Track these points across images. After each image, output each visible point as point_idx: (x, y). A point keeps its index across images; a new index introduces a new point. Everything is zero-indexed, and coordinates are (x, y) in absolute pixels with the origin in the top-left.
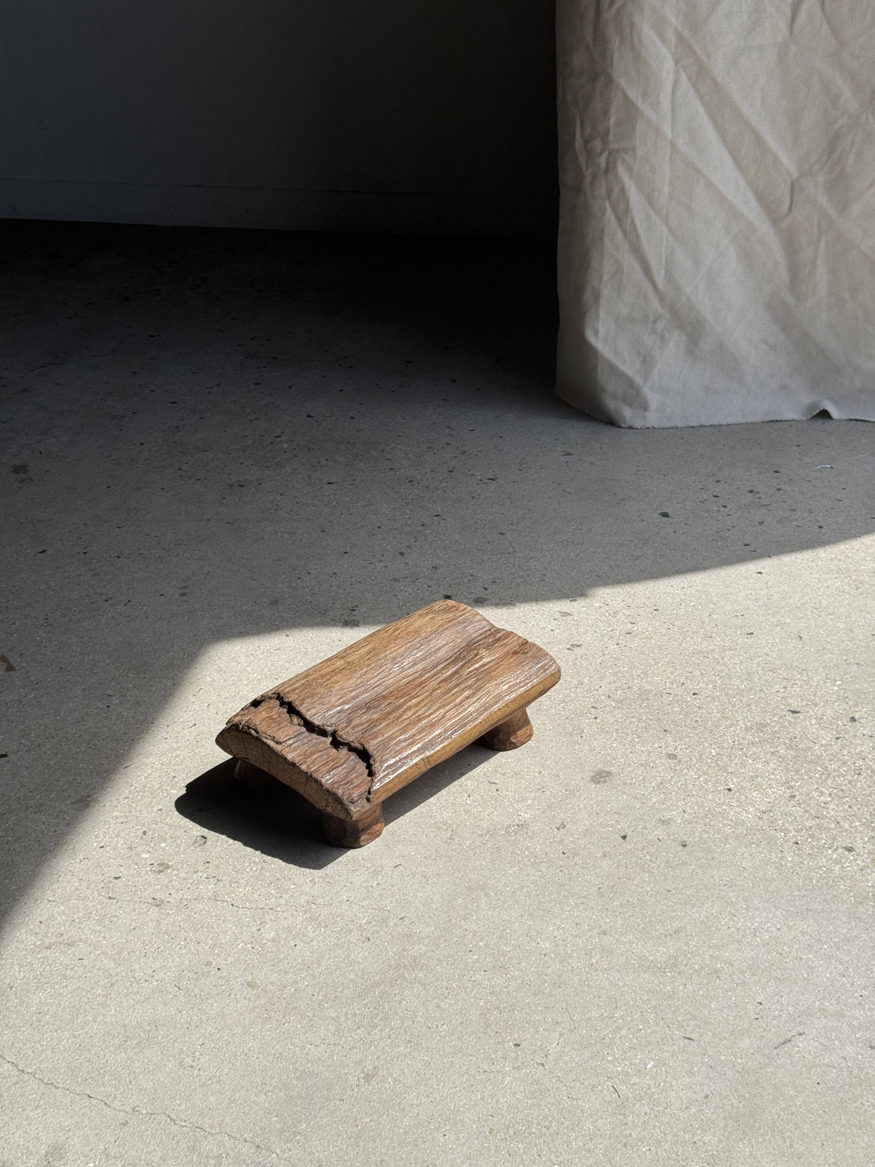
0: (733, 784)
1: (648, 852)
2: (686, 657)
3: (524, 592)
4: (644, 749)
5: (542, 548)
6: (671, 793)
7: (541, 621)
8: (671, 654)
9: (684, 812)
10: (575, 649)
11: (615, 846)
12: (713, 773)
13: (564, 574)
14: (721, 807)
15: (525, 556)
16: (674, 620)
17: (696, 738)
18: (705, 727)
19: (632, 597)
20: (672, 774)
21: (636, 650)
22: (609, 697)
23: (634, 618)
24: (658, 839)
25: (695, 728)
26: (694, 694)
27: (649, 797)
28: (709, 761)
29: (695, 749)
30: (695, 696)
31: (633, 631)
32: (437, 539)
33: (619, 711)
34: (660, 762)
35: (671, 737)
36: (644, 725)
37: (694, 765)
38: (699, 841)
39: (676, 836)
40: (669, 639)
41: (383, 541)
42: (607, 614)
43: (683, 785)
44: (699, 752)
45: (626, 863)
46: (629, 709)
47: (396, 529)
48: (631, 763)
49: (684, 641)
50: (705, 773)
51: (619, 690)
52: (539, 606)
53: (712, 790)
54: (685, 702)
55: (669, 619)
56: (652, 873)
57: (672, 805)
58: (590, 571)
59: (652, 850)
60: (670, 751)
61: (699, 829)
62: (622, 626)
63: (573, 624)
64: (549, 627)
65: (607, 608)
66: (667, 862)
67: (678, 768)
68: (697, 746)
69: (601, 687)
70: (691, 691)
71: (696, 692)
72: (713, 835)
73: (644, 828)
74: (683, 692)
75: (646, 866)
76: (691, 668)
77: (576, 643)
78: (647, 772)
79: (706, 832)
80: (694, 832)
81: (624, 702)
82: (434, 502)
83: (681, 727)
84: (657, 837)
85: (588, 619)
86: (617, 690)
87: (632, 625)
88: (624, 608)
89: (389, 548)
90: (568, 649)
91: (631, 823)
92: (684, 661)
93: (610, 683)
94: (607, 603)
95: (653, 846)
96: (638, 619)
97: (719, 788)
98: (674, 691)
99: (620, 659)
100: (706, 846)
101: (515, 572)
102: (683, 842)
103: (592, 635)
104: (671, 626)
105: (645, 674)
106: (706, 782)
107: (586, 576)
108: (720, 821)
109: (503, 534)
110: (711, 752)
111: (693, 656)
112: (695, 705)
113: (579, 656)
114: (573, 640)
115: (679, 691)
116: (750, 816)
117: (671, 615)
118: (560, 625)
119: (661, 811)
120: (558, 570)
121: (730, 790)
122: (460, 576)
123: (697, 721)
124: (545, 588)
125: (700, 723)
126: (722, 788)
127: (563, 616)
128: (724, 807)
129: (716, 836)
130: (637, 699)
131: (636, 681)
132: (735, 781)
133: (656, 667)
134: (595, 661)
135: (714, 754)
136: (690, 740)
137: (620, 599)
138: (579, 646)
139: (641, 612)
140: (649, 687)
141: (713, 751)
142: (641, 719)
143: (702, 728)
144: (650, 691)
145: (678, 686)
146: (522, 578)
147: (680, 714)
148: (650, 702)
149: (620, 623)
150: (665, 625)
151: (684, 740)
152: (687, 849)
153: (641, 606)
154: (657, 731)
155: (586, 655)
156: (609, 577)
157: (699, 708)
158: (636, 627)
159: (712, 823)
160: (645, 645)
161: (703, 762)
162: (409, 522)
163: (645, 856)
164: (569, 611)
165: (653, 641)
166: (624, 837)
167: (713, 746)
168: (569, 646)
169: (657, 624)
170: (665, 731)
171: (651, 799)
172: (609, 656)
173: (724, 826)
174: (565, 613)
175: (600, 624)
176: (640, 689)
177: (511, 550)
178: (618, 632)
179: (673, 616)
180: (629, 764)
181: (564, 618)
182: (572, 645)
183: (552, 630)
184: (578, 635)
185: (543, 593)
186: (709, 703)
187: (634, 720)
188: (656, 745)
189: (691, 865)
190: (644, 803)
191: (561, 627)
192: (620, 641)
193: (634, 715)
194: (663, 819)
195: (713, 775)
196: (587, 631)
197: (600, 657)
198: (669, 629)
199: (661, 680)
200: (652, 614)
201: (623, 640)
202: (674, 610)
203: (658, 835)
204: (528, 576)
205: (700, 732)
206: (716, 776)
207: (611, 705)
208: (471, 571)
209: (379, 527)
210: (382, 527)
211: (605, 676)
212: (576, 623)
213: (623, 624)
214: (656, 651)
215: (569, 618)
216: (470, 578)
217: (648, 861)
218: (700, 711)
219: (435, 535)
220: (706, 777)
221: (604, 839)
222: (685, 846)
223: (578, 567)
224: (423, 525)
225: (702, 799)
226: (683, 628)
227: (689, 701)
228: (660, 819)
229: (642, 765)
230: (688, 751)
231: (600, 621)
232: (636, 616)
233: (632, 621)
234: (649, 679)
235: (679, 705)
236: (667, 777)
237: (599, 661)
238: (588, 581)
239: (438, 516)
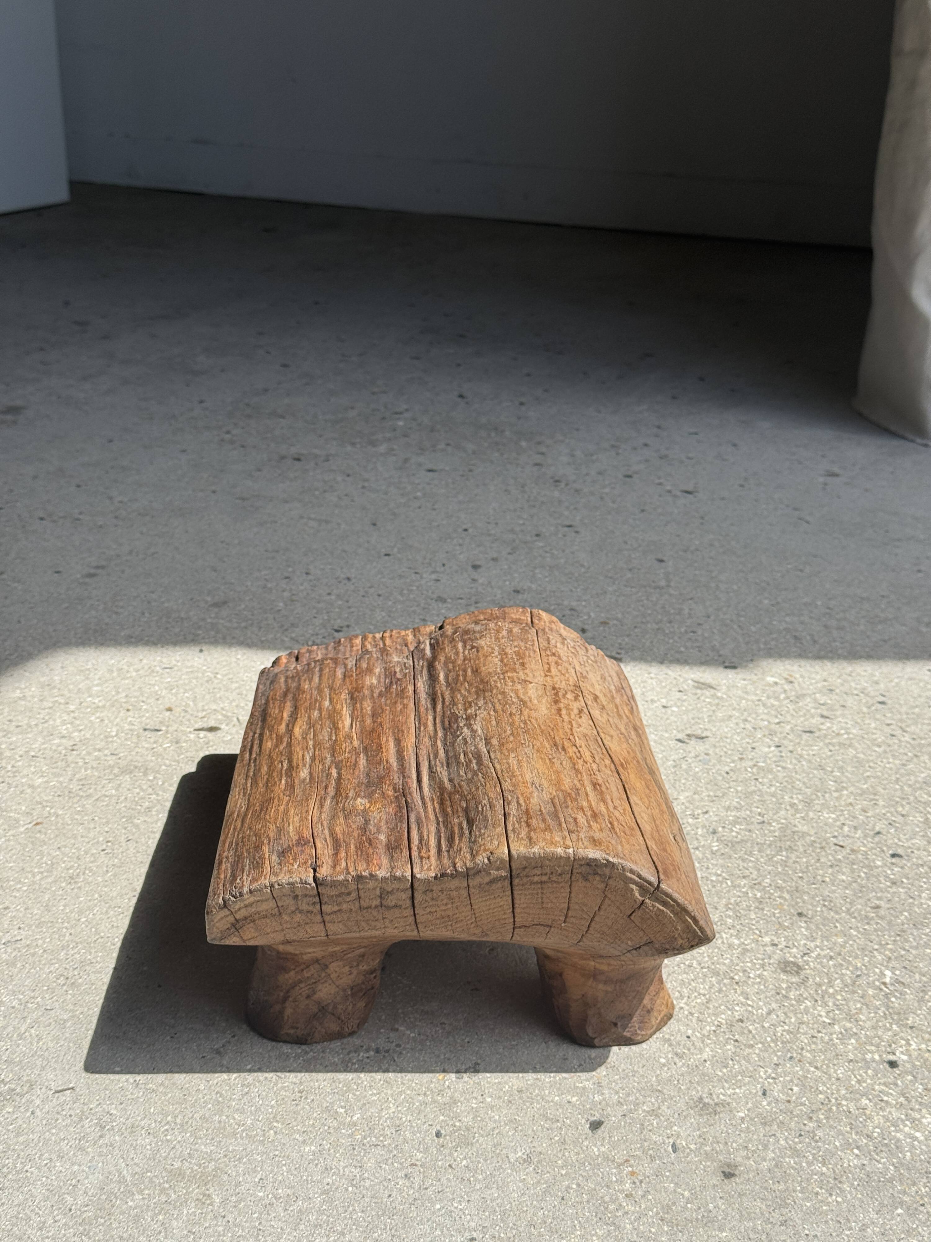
0: (907, 1052)
1: (633, 1173)
2: (906, 788)
3: (648, 644)
4: (736, 942)
5: (718, 587)
6: (752, 1046)
7: (653, 689)
8: (878, 777)
9: (764, 1094)
10: (692, 742)
11: (564, 1143)
12: (869, 1019)
13: (735, 627)
14: (857, 1100)
15: (681, 594)
16: (909, 722)
17: (862, 942)
18: (890, 923)
19: (844, 677)
20: (774, 1005)
21: (810, 761)
22: (714, 832)
23: (831, 709)
24: (674, 1146)
25: (868, 920)
26: (893, 856)
27: (699, 1044)
28: (870, 992)
29: (849, 963)
30: (894, 860)
31: (820, 730)
32: (548, 555)
33: (721, 861)
34: (759, 976)
35: (807, 928)
36: (759, 895)
37: (832, 996)
38: (769, 1170)
39: (719, 1147)
40: (885, 752)
41: (458, 548)
42: (782, 696)
43: (789, 1032)
44: (857, 969)
45: (568, 1187)
46: (744, 860)
47: (490, 535)
48: (695, 964)
49: (915, 760)
50: (850, 1017)
51: (740, 824)
52: (663, 667)
53: (851, 1056)
54: (868, 866)
55: (901, 720)
56: (618, 1227)
57: (742, 1073)
58: (785, 629)
59: (646, 1168)
60: (793, 955)
61: (782, 1142)
62: (802, 719)
63: (709, 703)
64: (664, 701)
65: (786, 687)
66: (667, 1209)
67: (792, 995)
68: (856, 957)
69: (706, 812)
70: (889, 848)
71: (900, 851)
72: (810, 1164)
73: (653, 1113)
74: (872, 848)
75: (612, 1207)
76: (907, 808)
77: (699, 732)
78: (720, 991)
79: (796, 1153)
80: (766, 1147)
81: (738, 847)
82: (575, 509)
83: (837, 913)
84: (671, 1141)
85: (742, 698)
86: (735, 823)
87: (823, 720)
88: (820, 692)
89: (461, 556)
90: (680, 741)
91: (628, 1095)
92: (899, 793)
93: (728, 809)
94: (792, 679)
95: (653, 1158)
96: (838, 713)
97: (868, 1057)
98: (853, 844)
99: (770, 771)
100: (782, 1187)
101: (649, 615)
102: (729, 1165)
103: (737, 724)
104: (898, 732)
105: (808, 803)
106: (845, 1036)
107: (774, 636)
108: (840, 1133)
109: (661, 561)
110: (883, 974)
111: (921, 788)
112: (886, 876)
113: (693, 754)
114: (694, 728)
115: (865, 845)
116: (918, 1134)
117: (907, 714)
118: (684, 701)
119: (710, 1080)
120: (728, 621)
121: (893, 1064)
122: (552, 607)
123: (878, 907)
124: (689, 644)
125: (882, 912)
126: (877, 1057)
127: (697, 688)
128: (865, 1101)
129: (817, 1167)
130: (770, 846)
131: (783, 812)
132: (914, 1046)
133: (836, 794)
134: (718, 767)
135: (887, 980)
136: (846, 942)
137: (818, 677)
138: (702, 738)
139: (850, 701)
140: (805, 829)
141: (888, 973)
142: (759, 884)
143: (884, 924)
144: (804, 835)
145: (866, 836)
146: (657, 623)
147: (846, 888)
148: (793, 857)
149: (801, 713)
150: (888, 730)
151: (834, 939)
152: (730, 1185)
153: (855, 692)
154: (782, 910)
155: (707, 754)
156: (815, 642)
157: (894, 883)
158: (828, 725)
159: (819, 1133)
160: (831, 756)
161: (854, 992)
162: (518, 529)
163: (621, 1182)
164: (713, 683)
165: (852, 752)
166: (596, 1125)
167: (894, 963)
168: (680, 736)
169: (873, 725)
170: (800, 914)
171: (701, 1051)
172: (751, 763)
173: (847, 1145)
174: (703, 684)
175: (761, 710)
176: (783, 829)
177: (663, 583)
178: (788, 727)
179: (912, 716)
180: (690, 966)
181: (699, 691)
182: (688, 735)
183: (664, 707)
184: (709, 722)
185: (683, 649)
186: (920, 876)
187: (743, 882)
188: (767, 939)
189: (721, 1229)
190: (681, 1056)
191: (686, 704)
192: (785, 742)
193: (747, 873)
194: (706, 1101)
195: (868, 1024)
196: (731, 716)
197: (733, 761)
198: (893, 735)
199: (835, 820)
200: (869, 708)
201: (791, 741)
202: (917, 707)
203: (678, 1135)
204: (670, 622)
205: (876, 930)
206: (874, 1028)
207: (710, 846)
208: (574, 604)
209: (466, 530)
210: (470, 531)
211: (724, 794)
212: (717, 701)
213: (805, 715)
214: (849, 769)
215: (708, 693)
216: (568, 612)
217: (621, 1196)
218: (894, 889)
219: (548, 549)
220: (848, 1025)
221: (547, 1119)
222: (728, 1175)
223: (767, 620)
224: (537, 535)
225: (819, 1074)
226: (921, 738)
227: (877, 867)
228: (701, 1098)
229: (716, 973)
230: (831, 963)
231: (764, 705)
232: (837, 707)
233: (825, 713)
234: (811, 814)
235: (853, 870)
236: (760, 1008)
237: (727, 769)
238: (773, 643)
239: (570, 526)
